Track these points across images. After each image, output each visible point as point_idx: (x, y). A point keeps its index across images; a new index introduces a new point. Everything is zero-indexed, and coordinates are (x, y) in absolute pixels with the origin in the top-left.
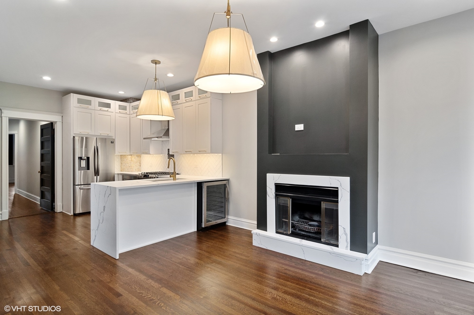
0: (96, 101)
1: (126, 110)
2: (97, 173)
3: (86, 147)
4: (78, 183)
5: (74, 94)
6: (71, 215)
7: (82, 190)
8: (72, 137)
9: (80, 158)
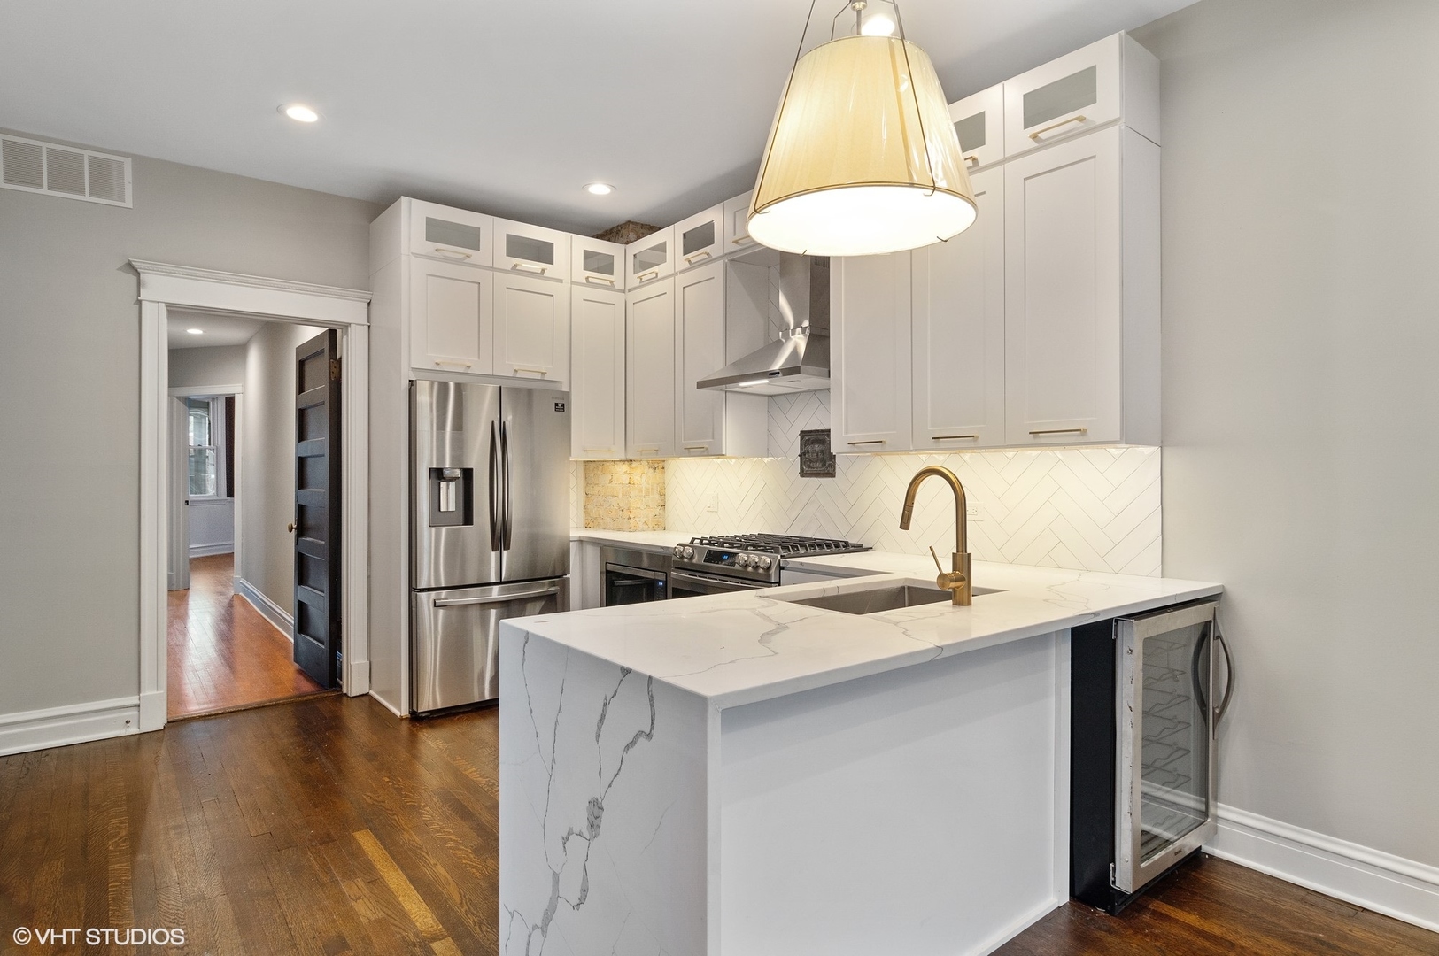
0: (496, 231)
1: (611, 273)
2: (501, 537)
3: (459, 426)
4: (429, 581)
5: (414, 200)
6: (402, 719)
7: (441, 612)
8: (405, 384)
9: (438, 474)
